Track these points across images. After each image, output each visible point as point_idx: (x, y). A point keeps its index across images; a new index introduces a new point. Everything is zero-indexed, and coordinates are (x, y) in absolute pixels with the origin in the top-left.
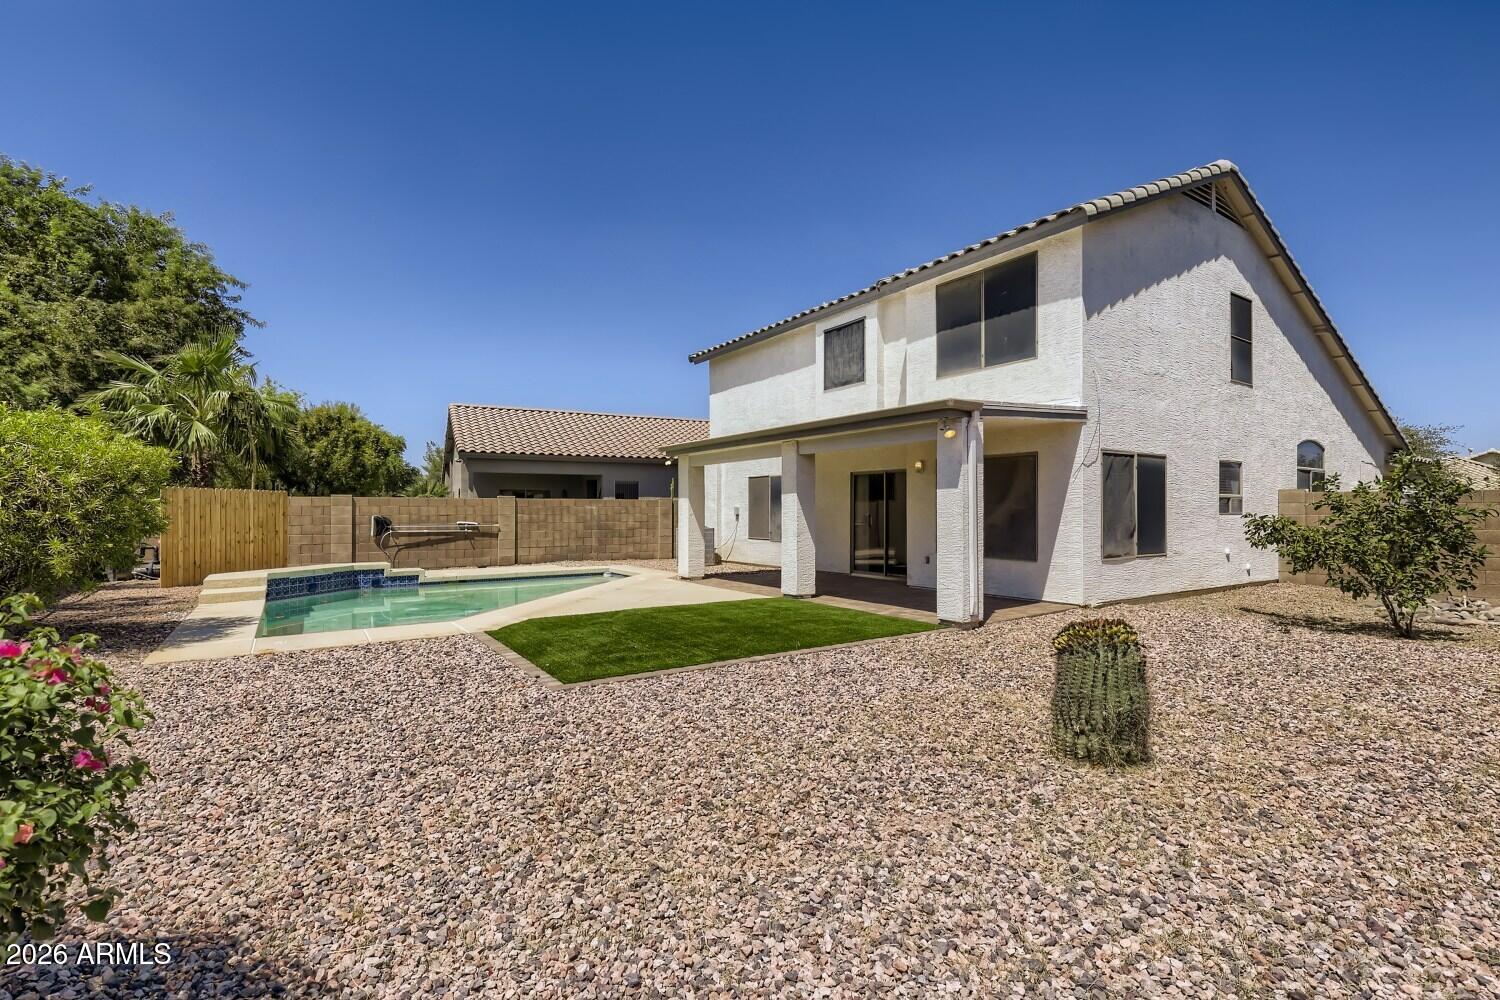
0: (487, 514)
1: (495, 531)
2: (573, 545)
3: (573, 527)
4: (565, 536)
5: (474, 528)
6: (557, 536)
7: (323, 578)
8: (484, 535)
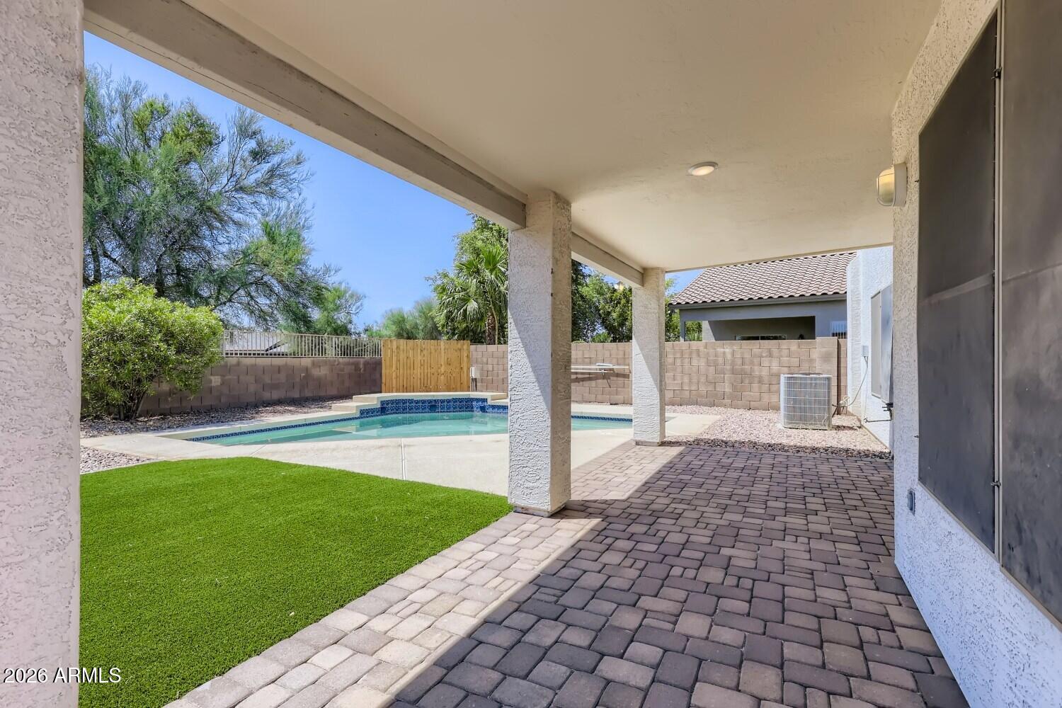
0: (621, 356)
1: (627, 372)
2: (703, 389)
3: (703, 369)
4: (695, 380)
5: (610, 370)
6: (686, 380)
7: (443, 401)
8: (618, 375)
